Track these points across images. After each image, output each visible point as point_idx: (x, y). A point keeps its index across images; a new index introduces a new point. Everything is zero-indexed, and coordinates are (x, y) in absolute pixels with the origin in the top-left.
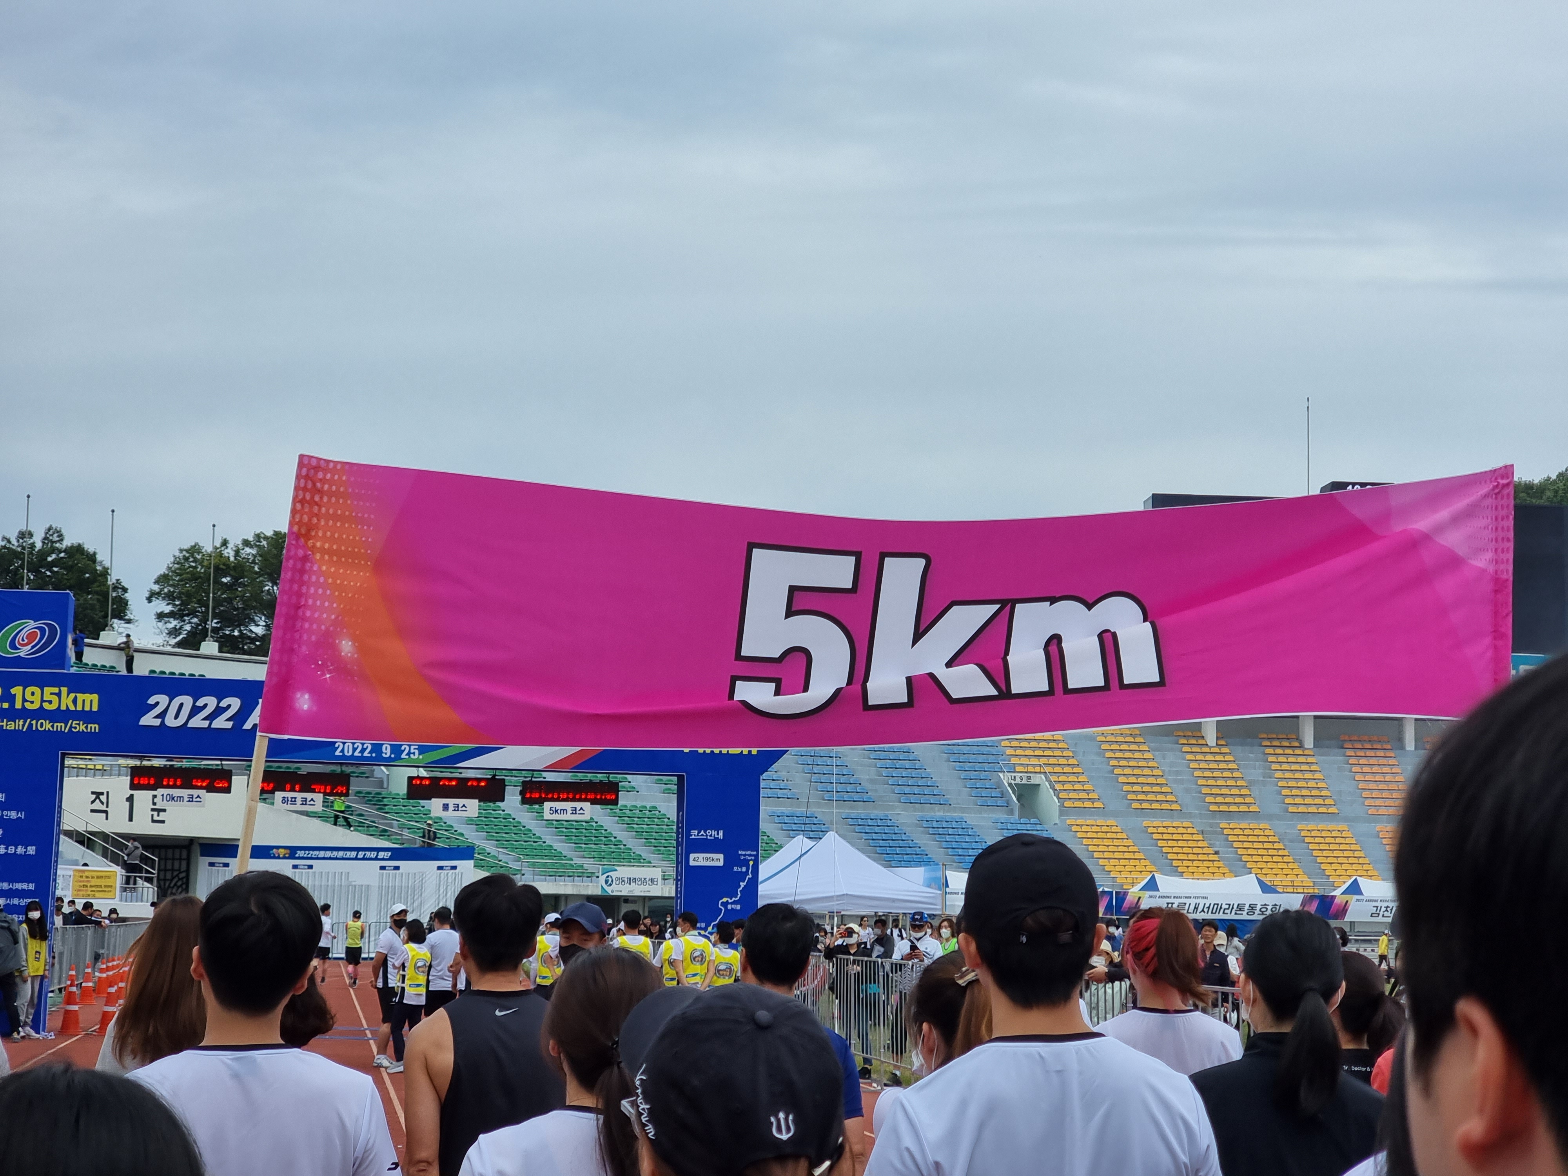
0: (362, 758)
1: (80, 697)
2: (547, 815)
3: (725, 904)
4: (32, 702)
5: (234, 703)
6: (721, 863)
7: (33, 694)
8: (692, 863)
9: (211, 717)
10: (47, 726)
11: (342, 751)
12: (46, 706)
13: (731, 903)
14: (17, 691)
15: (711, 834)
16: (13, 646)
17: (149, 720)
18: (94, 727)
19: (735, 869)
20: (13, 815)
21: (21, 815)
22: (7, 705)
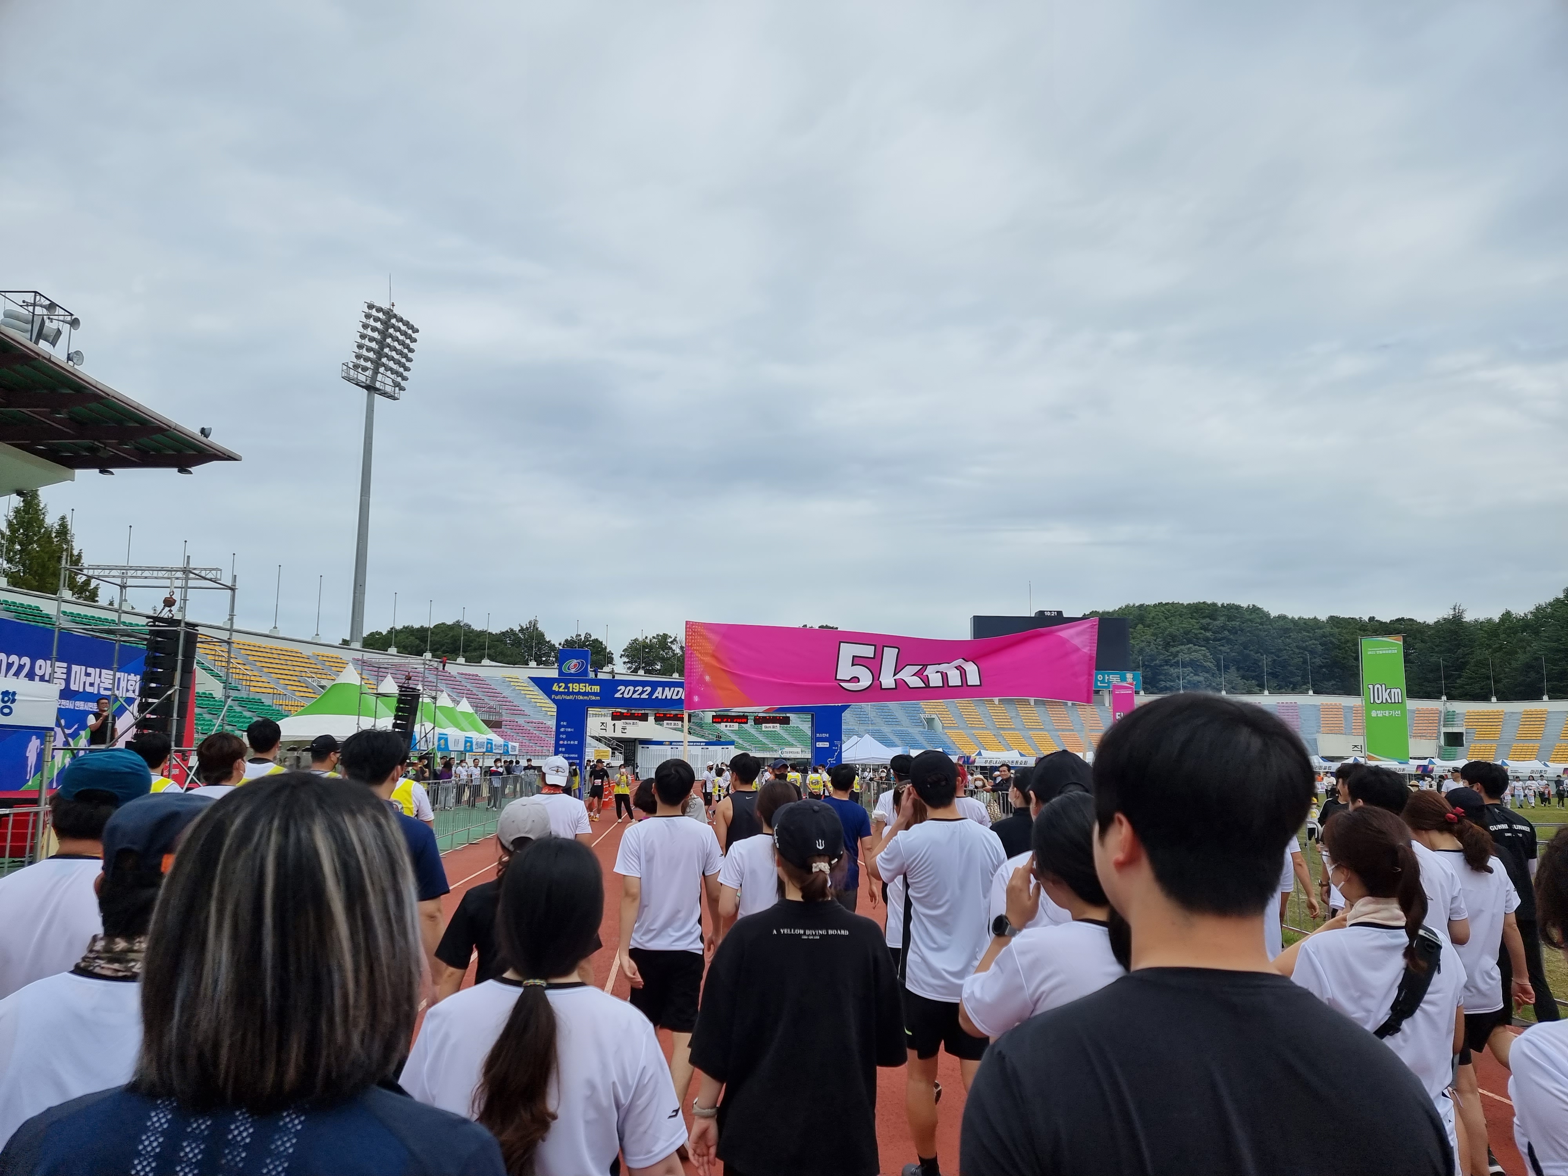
1: (593, 687)
2: (764, 729)
4: (576, 689)
5: (649, 689)
6: (828, 746)
7: (576, 686)
8: (817, 746)
9: (640, 694)
10: (581, 698)
12: (581, 690)
14: (570, 685)
15: (824, 735)
16: (569, 669)
17: (618, 695)
18: (598, 698)
19: (833, 748)
20: (569, 730)
21: (573, 730)
22: (566, 690)
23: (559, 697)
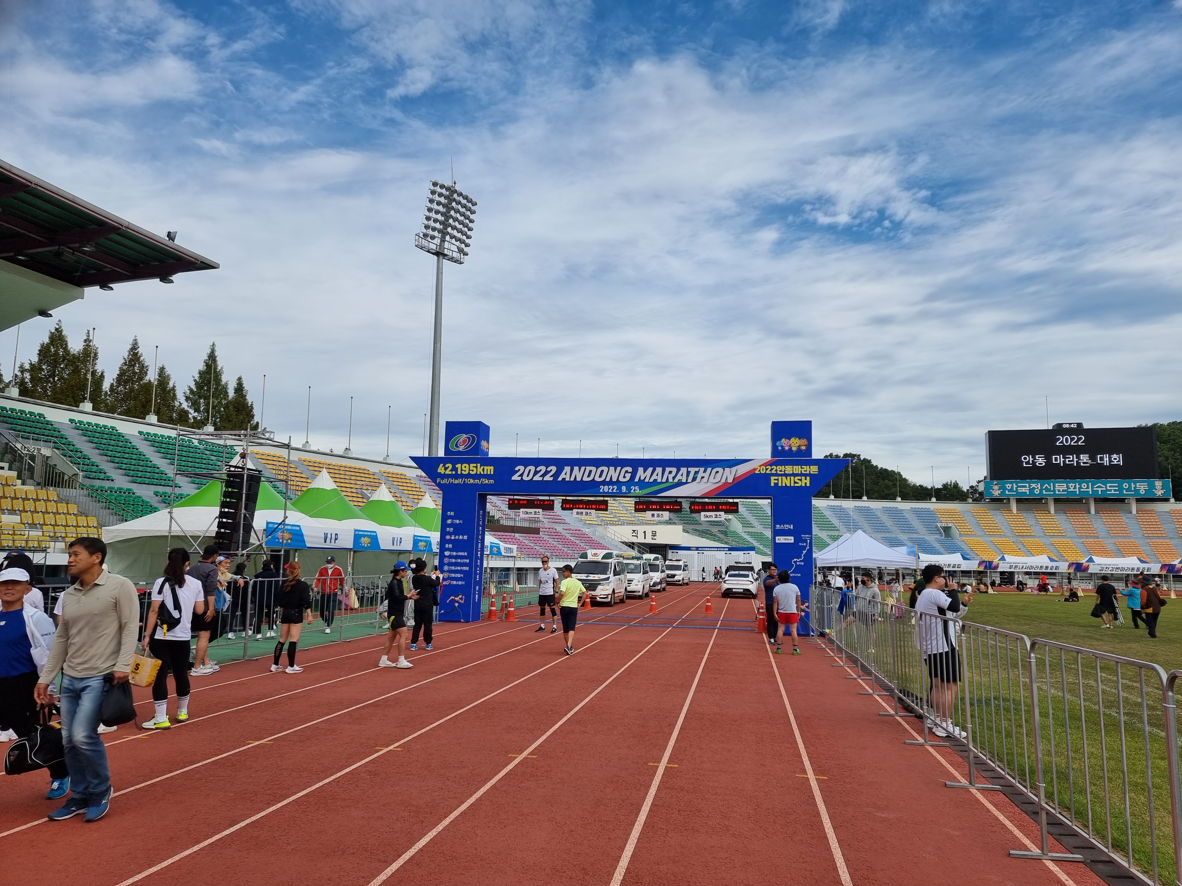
0: (613, 493)
1: (486, 468)
2: (703, 519)
3: (795, 562)
4: (465, 471)
5: (554, 469)
6: (792, 541)
7: (465, 467)
8: (777, 541)
9: (543, 476)
10: (472, 481)
11: (603, 490)
12: (471, 472)
13: (799, 562)
14: (458, 466)
15: (787, 527)
16: (457, 446)
17: (516, 477)
18: (492, 481)
19: (800, 544)
20: (458, 521)
21: (461, 522)
22: (454, 473)
23: (445, 481)
